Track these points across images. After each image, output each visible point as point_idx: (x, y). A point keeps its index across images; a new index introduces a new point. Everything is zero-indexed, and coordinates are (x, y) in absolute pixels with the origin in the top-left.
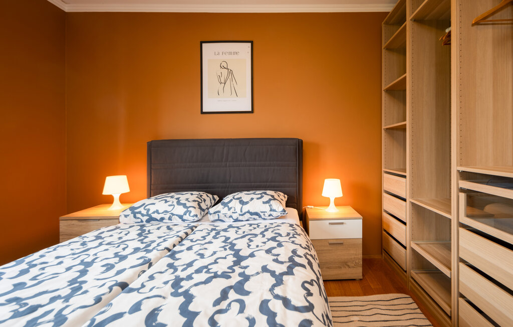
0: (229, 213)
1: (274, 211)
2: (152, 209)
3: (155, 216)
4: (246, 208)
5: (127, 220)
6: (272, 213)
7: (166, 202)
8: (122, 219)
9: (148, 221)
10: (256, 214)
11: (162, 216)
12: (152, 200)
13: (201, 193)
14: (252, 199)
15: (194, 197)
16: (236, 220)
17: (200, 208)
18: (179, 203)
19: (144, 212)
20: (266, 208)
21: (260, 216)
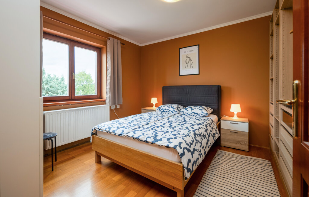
0: (187, 112)
1: (203, 113)
2: (164, 108)
3: (165, 110)
4: (193, 111)
5: (158, 111)
6: (202, 114)
7: (168, 106)
8: (156, 110)
9: (163, 112)
10: (197, 113)
11: (167, 110)
12: (164, 106)
13: (179, 105)
14: (196, 108)
15: (176, 106)
16: (190, 115)
17: (178, 110)
18: (171, 107)
19: (162, 109)
20: (200, 112)
21: (198, 115)
